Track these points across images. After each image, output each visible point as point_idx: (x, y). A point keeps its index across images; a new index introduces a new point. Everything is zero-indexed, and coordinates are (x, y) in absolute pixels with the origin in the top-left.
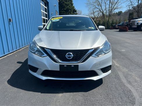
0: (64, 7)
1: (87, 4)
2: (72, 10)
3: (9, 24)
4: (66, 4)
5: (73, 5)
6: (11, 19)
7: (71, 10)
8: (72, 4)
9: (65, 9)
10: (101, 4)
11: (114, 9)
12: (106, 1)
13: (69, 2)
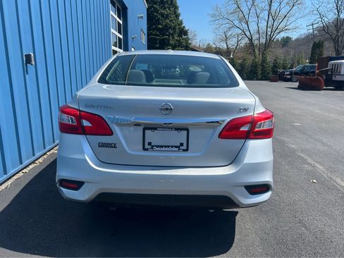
0: (158, 22)
1: (214, 16)
2: (177, 31)
3: (26, 71)
4: (162, 15)
5: (180, 18)
6: (32, 55)
7: (174, 29)
8: (177, 16)
9: (160, 26)
10: (247, 17)
11: (278, 31)
12: (258, 12)
13: (169, 9)
